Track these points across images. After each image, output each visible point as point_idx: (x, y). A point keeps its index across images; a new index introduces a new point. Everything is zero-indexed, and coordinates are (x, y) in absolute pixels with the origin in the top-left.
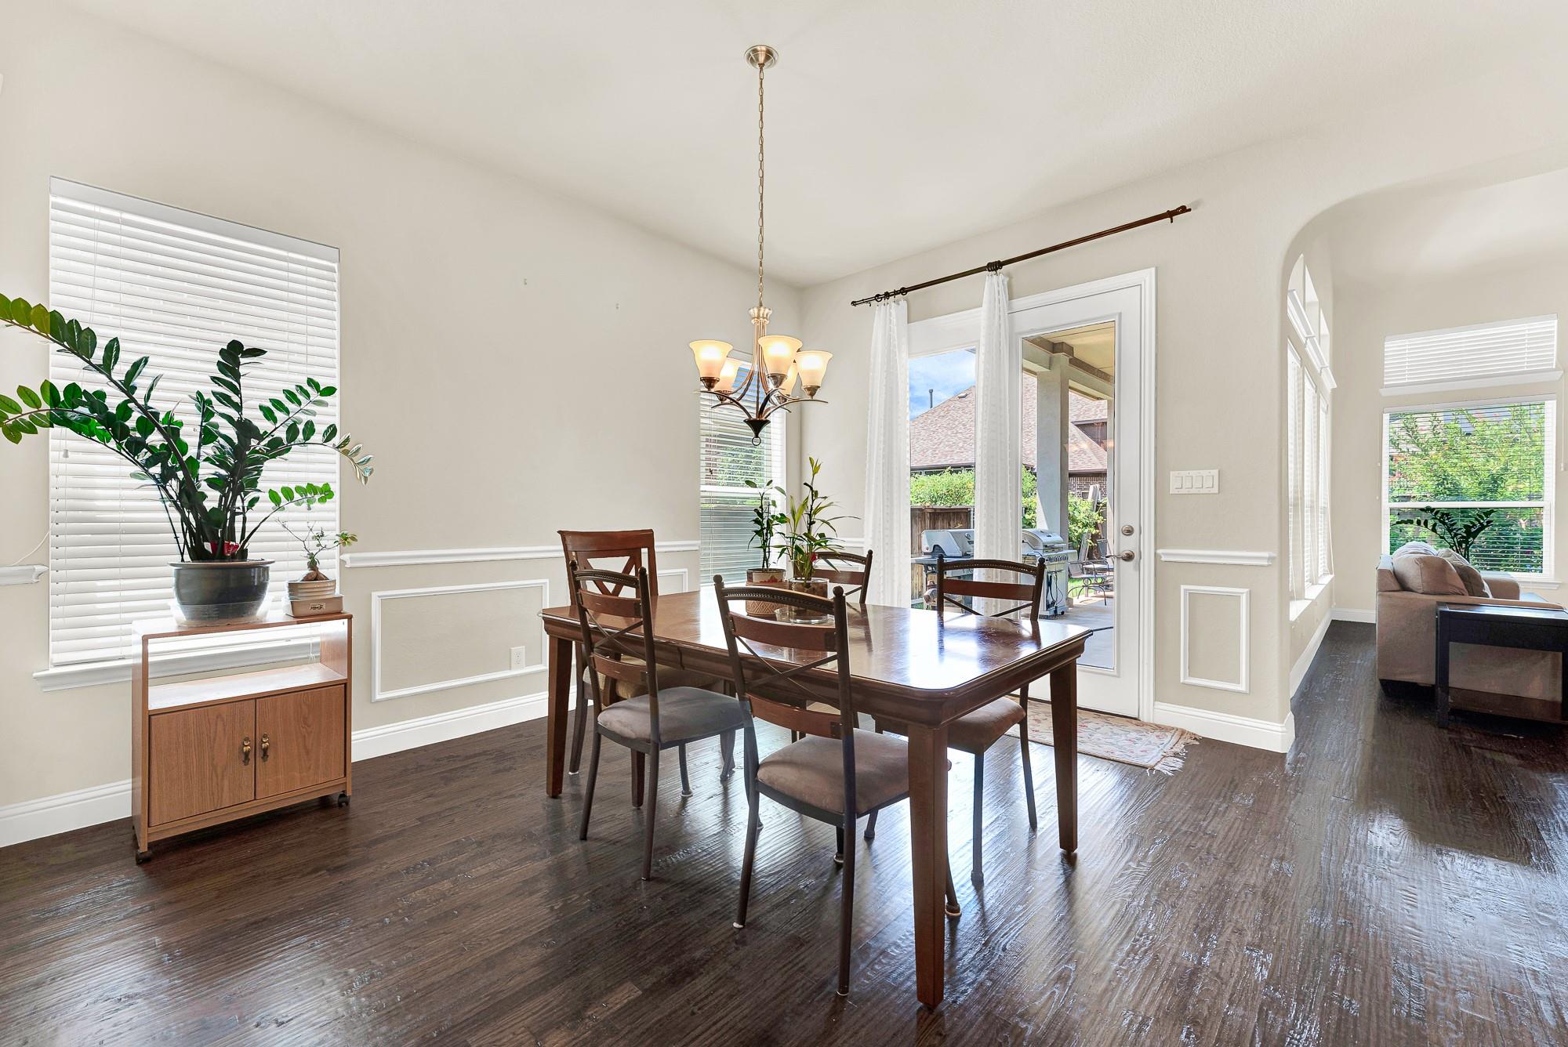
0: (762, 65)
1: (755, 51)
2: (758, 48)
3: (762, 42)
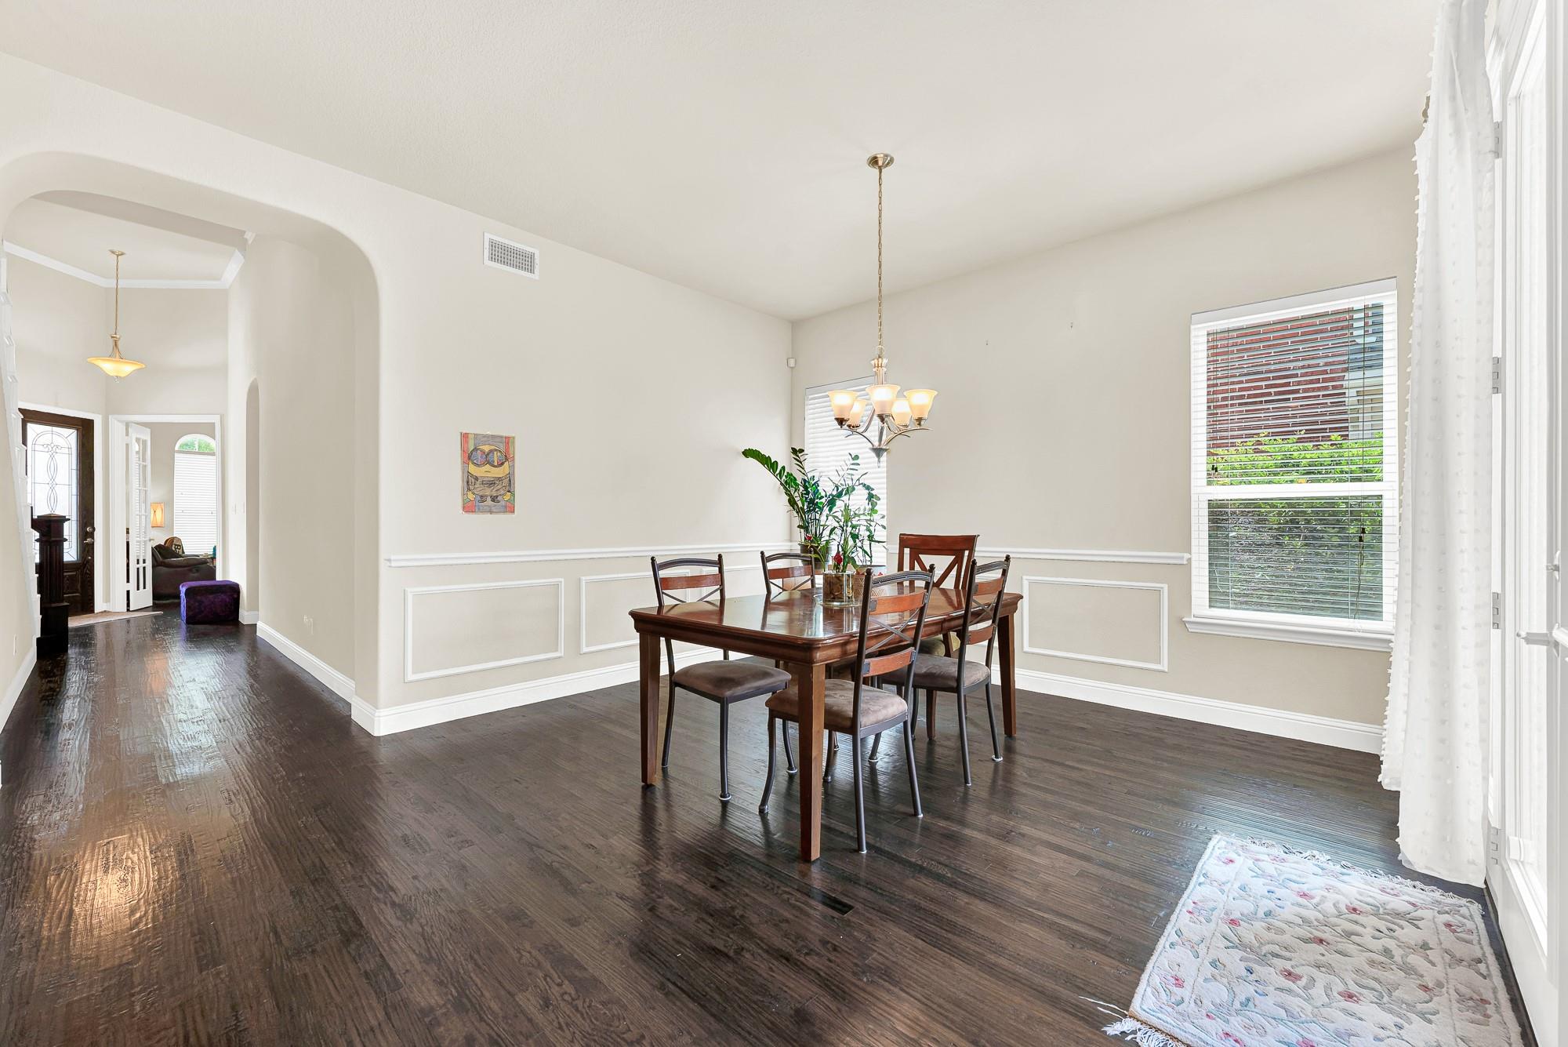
0: (880, 169)
1: (876, 158)
2: (878, 156)
3: (878, 151)
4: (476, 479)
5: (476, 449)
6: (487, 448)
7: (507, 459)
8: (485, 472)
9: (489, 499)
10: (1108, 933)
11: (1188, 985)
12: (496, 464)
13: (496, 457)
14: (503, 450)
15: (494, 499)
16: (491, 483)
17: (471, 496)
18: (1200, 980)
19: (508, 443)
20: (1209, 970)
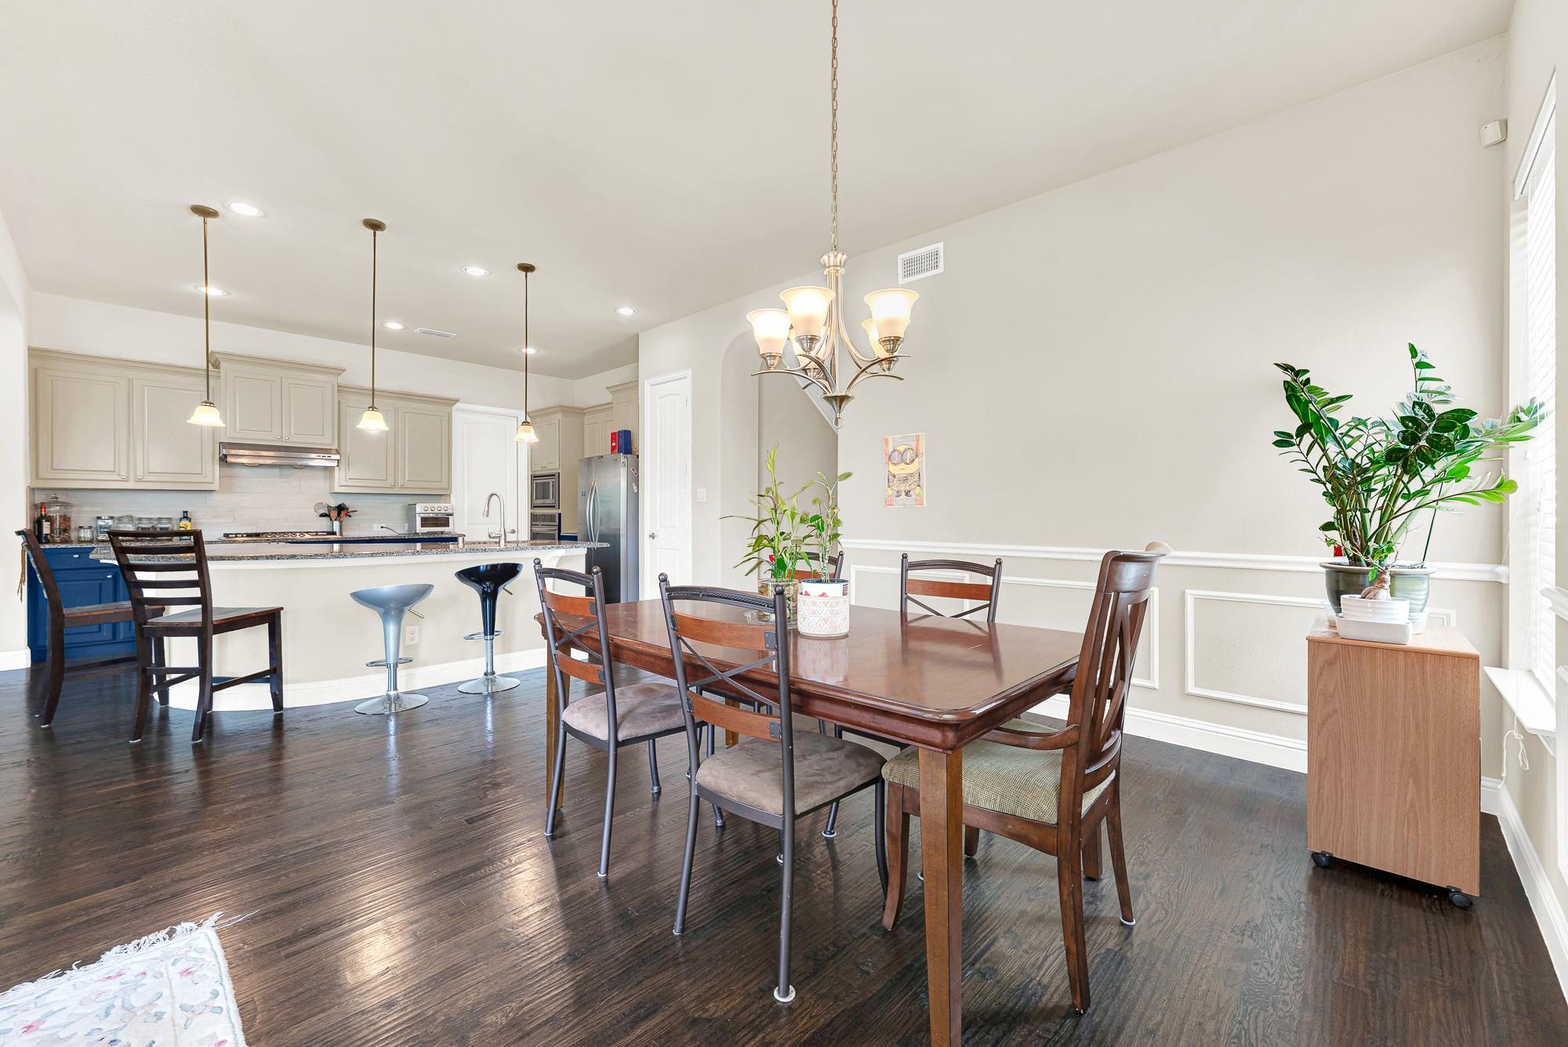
4: (894, 476)
5: (894, 450)
6: (902, 448)
7: (917, 456)
8: (900, 470)
9: (903, 494)
10: (287, 956)
11: (176, 979)
12: (908, 462)
13: (909, 456)
14: (914, 448)
15: (907, 493)
16: (905, 479)
17: (890, 492)
18: (166, 992)
19: (918, 441)
20: (161, 1006)
